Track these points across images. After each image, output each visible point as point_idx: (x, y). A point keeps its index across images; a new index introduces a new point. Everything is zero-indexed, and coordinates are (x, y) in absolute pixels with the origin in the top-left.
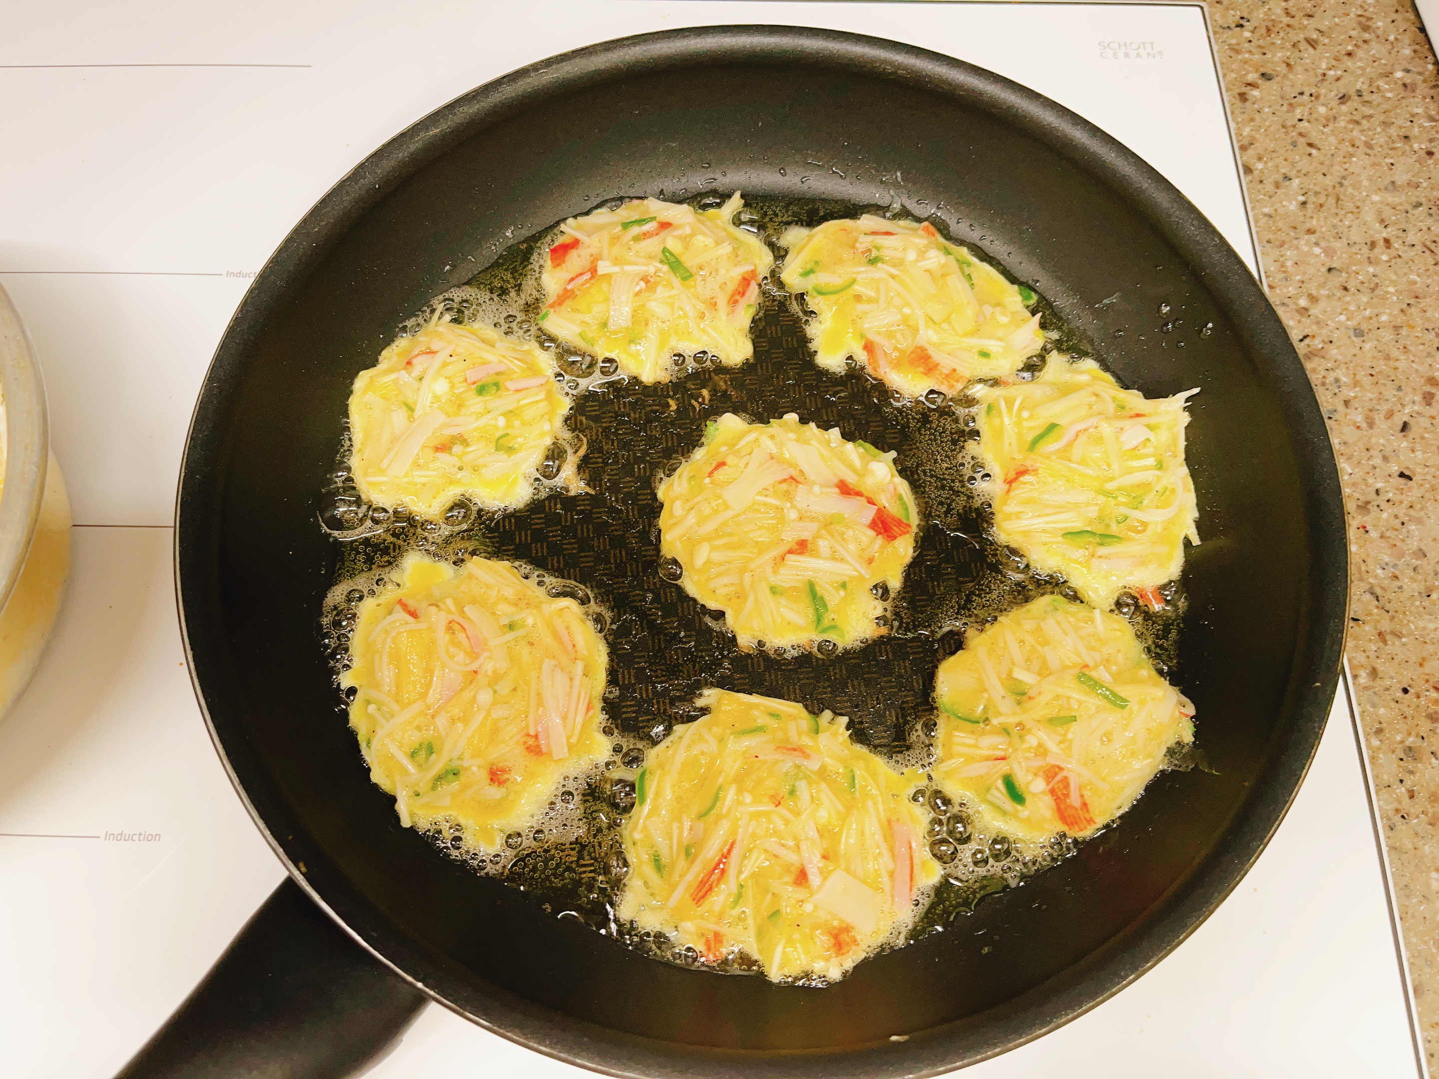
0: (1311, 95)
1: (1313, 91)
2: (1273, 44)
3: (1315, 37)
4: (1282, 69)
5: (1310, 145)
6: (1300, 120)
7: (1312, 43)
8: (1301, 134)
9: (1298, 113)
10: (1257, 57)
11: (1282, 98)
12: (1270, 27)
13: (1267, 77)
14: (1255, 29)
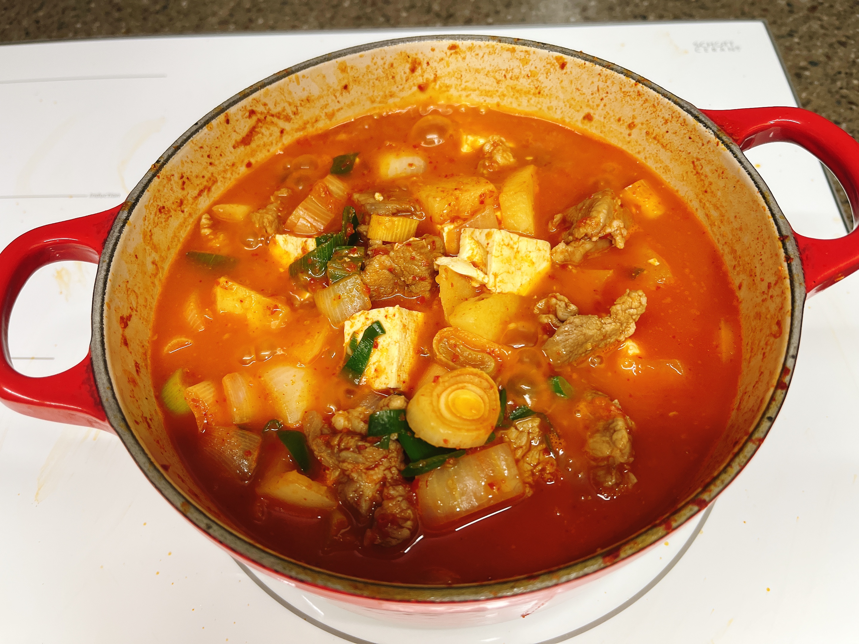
0: (846, 73)
1: (848, 71)
2: (815, 45)
3: (844, 39)
4: (823, 59)
5: (851, 103)
6: (841, 88)
7: (843, 44)
8: (843, 97)
9: (839, 84)
10: (805, 53)
11: (826, 75)
12: (812, 36)
13: (814, 64)
14: (801, 38)
